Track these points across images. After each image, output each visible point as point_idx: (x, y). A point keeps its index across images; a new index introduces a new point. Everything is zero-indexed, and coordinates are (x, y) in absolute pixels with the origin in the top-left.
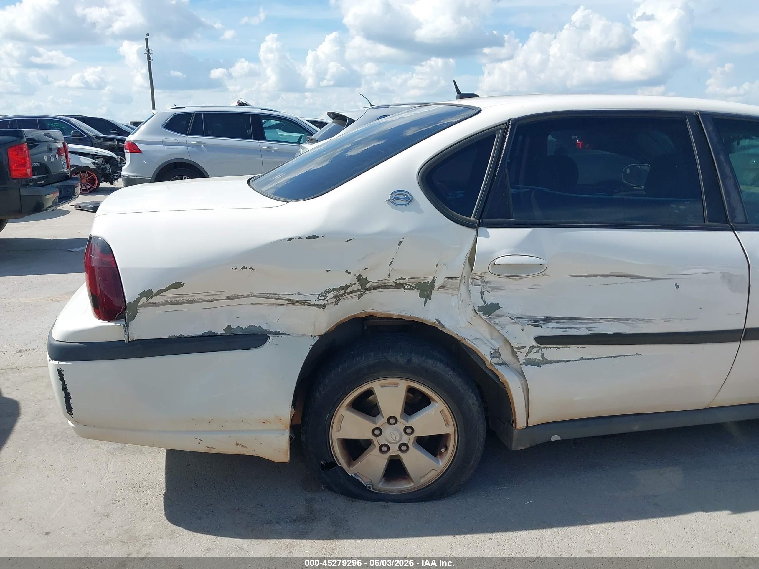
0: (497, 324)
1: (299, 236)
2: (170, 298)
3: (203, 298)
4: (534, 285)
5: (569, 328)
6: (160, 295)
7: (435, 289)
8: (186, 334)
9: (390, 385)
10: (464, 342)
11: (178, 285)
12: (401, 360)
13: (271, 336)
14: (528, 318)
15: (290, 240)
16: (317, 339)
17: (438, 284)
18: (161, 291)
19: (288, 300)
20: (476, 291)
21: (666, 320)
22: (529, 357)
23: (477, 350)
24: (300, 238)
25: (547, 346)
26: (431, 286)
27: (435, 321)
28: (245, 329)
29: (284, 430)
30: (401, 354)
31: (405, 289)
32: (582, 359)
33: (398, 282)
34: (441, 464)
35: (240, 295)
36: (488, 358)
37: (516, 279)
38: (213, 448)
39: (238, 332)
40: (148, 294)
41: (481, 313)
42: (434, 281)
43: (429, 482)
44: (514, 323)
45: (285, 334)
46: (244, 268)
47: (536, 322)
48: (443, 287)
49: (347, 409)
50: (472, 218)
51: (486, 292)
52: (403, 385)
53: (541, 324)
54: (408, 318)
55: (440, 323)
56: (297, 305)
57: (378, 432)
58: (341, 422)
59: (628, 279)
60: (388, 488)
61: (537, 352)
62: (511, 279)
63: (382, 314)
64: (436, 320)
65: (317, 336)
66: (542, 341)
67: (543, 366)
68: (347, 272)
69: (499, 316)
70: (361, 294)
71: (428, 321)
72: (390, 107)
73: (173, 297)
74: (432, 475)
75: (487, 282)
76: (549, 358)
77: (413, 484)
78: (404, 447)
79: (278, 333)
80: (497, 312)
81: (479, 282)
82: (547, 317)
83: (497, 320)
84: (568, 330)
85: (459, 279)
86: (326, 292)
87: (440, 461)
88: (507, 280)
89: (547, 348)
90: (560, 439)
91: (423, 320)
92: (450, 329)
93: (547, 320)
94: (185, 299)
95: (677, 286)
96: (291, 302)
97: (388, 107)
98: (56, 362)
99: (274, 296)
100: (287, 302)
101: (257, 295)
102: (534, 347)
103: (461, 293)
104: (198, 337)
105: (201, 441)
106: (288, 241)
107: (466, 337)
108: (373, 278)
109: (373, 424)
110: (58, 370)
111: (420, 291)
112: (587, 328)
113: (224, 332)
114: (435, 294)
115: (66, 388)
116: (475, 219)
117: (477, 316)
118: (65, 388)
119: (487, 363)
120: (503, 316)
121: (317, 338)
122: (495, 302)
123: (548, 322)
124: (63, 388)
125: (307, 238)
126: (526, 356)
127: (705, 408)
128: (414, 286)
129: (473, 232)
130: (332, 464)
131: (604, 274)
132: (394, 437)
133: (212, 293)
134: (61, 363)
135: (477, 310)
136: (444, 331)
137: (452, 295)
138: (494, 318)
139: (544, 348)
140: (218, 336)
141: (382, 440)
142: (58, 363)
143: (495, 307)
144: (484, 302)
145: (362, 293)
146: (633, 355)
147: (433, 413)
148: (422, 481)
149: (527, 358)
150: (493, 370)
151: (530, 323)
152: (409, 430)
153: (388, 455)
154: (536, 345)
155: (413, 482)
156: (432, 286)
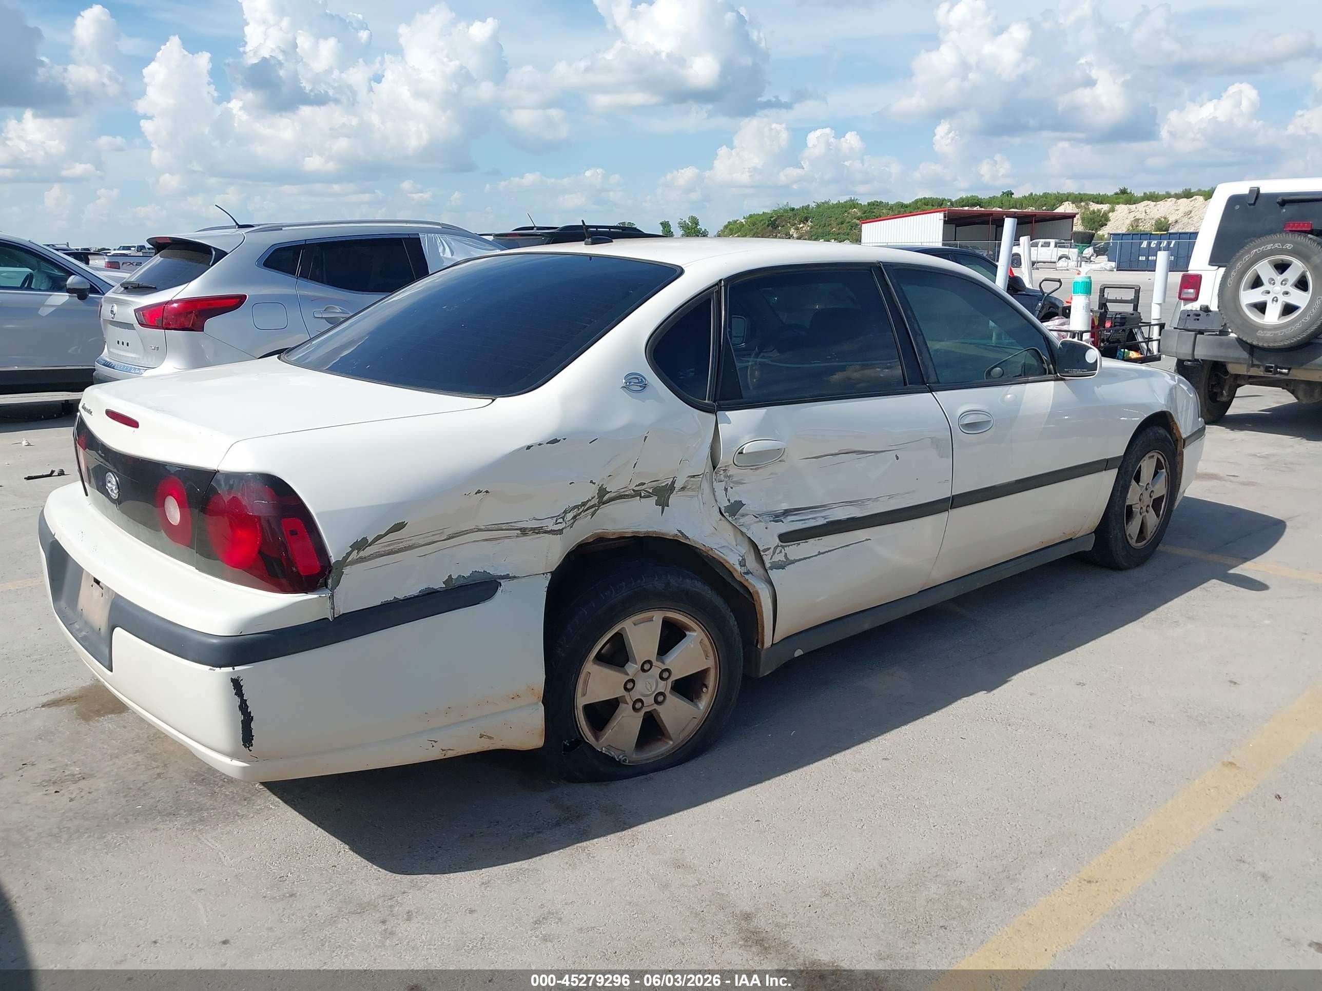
0: (742, 525)
1: (538, 441)
2: (386, 546)
3: (422, 542)
4: (772, 474)
5: (807, 519)
6: (376, 543)
7: (675, 492)
8: (401, 596)
9: (643, 621)
10: (710, 553)
11: (399, 527)
12: (658, 585)
13: (502, 581)
14: (769, 514)
15: (529, 448)
16: (550, 578)
17: (678, 486)
18: (380, 537)
19: (520, 529)
20: (719, 488)
21: (891, 497)
22: (773, 560)
23: (725, 560)
24: (540, 444)
25: (789, 544)
26: (671, 488)
27: (677, 532)
28: (468, 577)
29: (537, 704)
30: (656, 579)
31: (641, 497)
32: (820, 554)
33: (637, 489)
34: (702, 708)
35: (463, 531)
36: (738, 567)
37: (756, 469)
38: (450, 750)
39: (461, 582)
40: (360, 545)
41: (728, 514)
42: (673, 483)
43: (689, 736)
44: (758, 522)
45: (515, 577)
46: (479, 492)
47: (778, 517)
48: (683, 488)
49: (594, 663)
50: (707, 401)
51: (729, 488)
52: (658, 617)
53: (782, 518)
54: (644, 534)
55: (682, 533)
56: (530, 535)
57: (630, 684)
58: (586, 683)
59: (854, 455)
60: (642, 756)
61: (781, 552)
62: (751, 469)
63: (614, 533)
64: (678, 530)
65: (549, 574)
66: (786, 538)
67: (788, 568)
68: (591, 482)
69: (743, 516)
70: (595, 509)
71: (668, 534)
72: (283, 228)
73: (389, 545)
74: (692, 726)
75: (729, 477)
76: (791, 557)
77: (671, 743)
78: (659, 698)
79: (507, 577)
80: (741, 511)
81: (722, 477)
82: (786, 510)
83: (742, 520)
84: (806, 521)
85: (701, 476)
86: (565, 512)
87: (700, 705)
88: (748, 471)
89: (789, 546)
90: (802, 653)
91: (663, 534)
92: (695, 539)
93: (787, 513)
94: (401, 546)
95: (897, 458)
96: (524, 532)
97: (281, 229)
98: (230, 669)
99: (504, 527)
100: (519, 532)
101: (483, 527)
102: (778, 546)
103: (702, 494)
104: (416, 597)
105: (436, 742)
106: (527, 449)
107: (713, 546)
108: (613, 488)
109: (626, 676)
110: (233, 680)
111: (656, 498)
112: (823, 517)
113: (444, 586)
114: (673, 499)
115: (246, 705)
116: (710, 402)
117: (723, 518)
118: (244, 707)
119: (735, 575)
120: (747, 515)
121: (549, 576)
122: (738, 499)
123: (788, 516)
124: (241, 708)
125: (547, 443)
126: (771, 559)
127: (920, 592)
128: (651, 491)
129: (712, 417)
130: (580, 740)
131: (833, 452)
132: (649, 686)
133: (433, 533)
134: (237, 668)
135: (723, 512)
136: (689, 543)
137: (692, 497)
138: (739, 519)
139: (786, 546)
140: (438, 592)
141: (635, 695)
142: (234, 669)
143: (739, 505)
144: (729, 500)
145: (597, 508)
146: (863, 541)
147: (692, 646)
148: (681, 737)
149: (772, 561)
150: (742, 581)
151: (772, 519)
152: (664, 674)
153: (642, 713)
154: (781, 544)
155: (671, 739)
156: (671, 490)
